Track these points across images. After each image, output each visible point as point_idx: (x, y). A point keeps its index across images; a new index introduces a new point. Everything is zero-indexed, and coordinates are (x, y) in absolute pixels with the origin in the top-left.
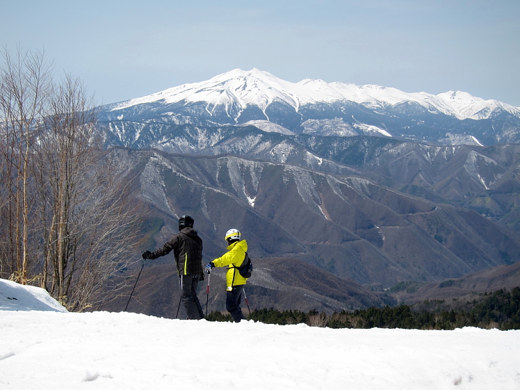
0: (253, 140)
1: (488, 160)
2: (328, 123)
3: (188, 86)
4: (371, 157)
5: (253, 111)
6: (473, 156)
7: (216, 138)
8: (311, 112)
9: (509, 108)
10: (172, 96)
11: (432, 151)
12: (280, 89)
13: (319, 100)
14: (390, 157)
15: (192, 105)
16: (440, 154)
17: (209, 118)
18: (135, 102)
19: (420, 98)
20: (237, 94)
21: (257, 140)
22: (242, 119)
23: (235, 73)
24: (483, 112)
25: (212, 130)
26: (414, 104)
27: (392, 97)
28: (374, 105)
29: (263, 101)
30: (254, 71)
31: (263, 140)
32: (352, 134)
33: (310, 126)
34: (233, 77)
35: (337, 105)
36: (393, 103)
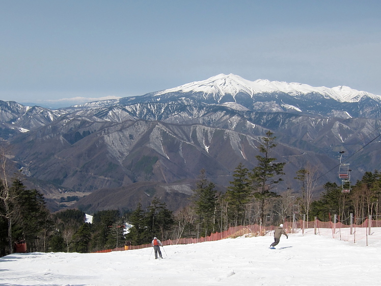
0: (220, 114)
1: (345, 126)
2: (267, 104)
3: (196, 83)
4: (283, 124)
5: (228, 97)
6: (337, 124)
7: (202, 112)
8: (258, 97)
9: (372, 95)
10: (186, 88)
11: (316, 121)
12: (244, 85)
13: (265, 91)
14: (293, 124)
15: (196, 93)
16: (320, 123)
17: (204, 101)
18: (167, 91)
19: (321, 90)
20: (220, 88)
21: (223, 114)
22: (222, 101)
23: (221, 76)
24: (356, 98)
25: (201, 108)
26: (316, 93)
27: (305, 89)
28: (295, 94)
29: (234, 91)
30: (231, 75)
31: (226, 114)
32: (279, 110)
33: (258, 106)
34: (219, 78)
35: (274, 94)
36: (305, 93)
